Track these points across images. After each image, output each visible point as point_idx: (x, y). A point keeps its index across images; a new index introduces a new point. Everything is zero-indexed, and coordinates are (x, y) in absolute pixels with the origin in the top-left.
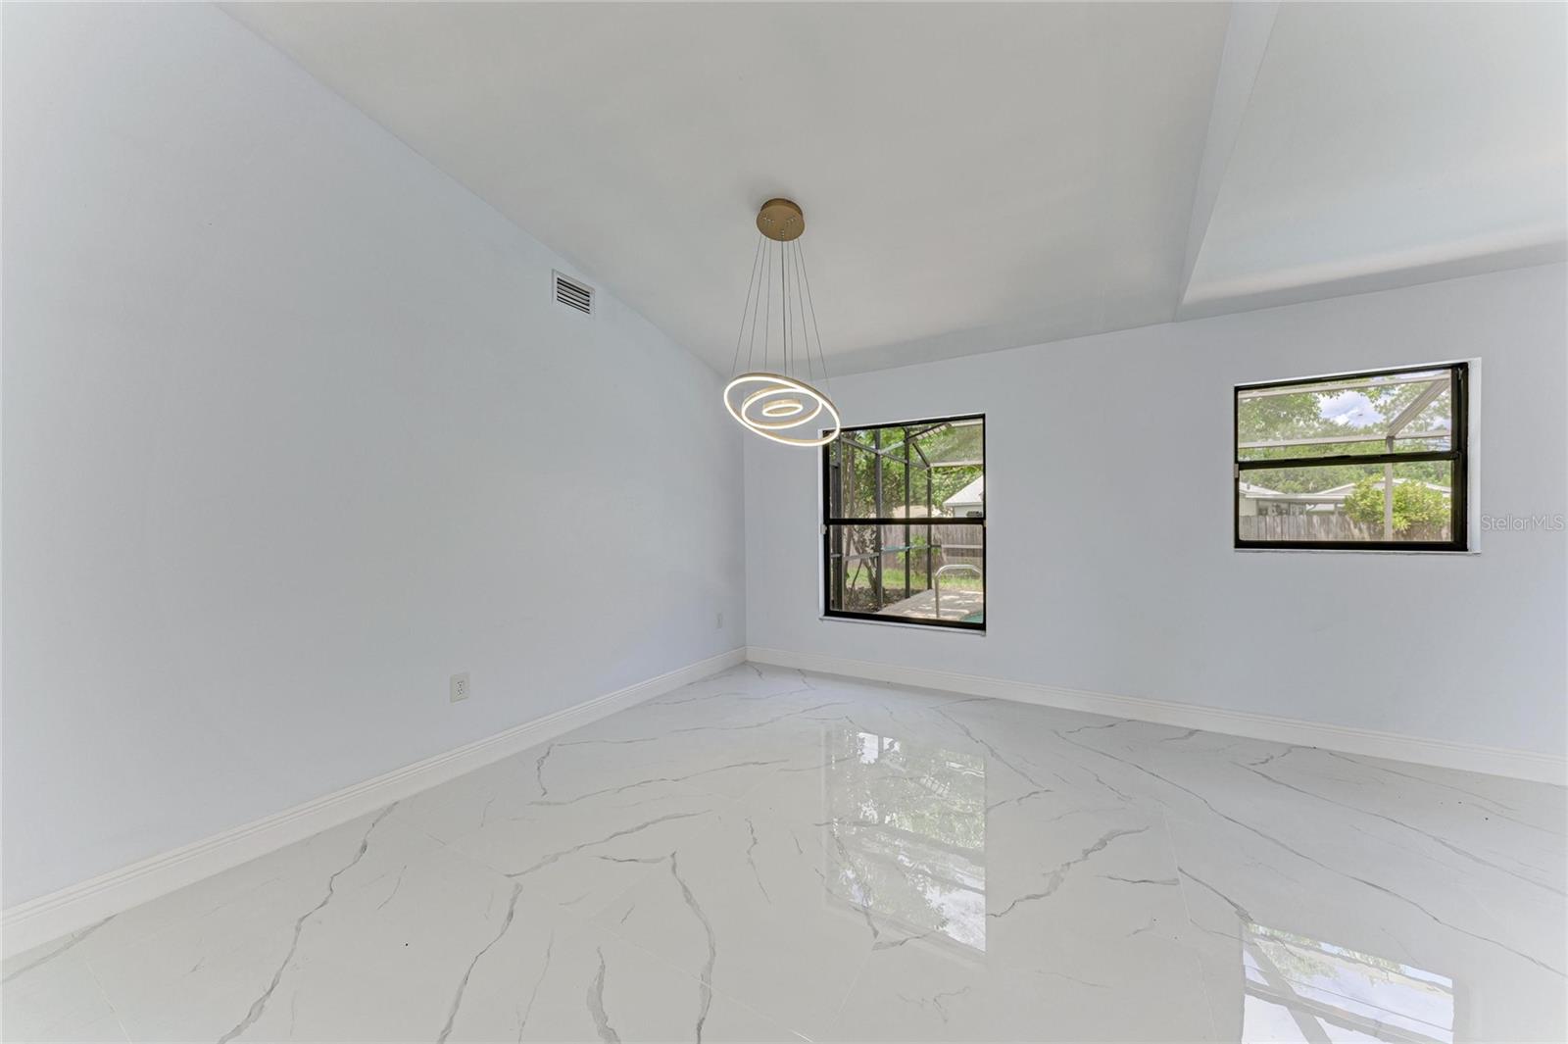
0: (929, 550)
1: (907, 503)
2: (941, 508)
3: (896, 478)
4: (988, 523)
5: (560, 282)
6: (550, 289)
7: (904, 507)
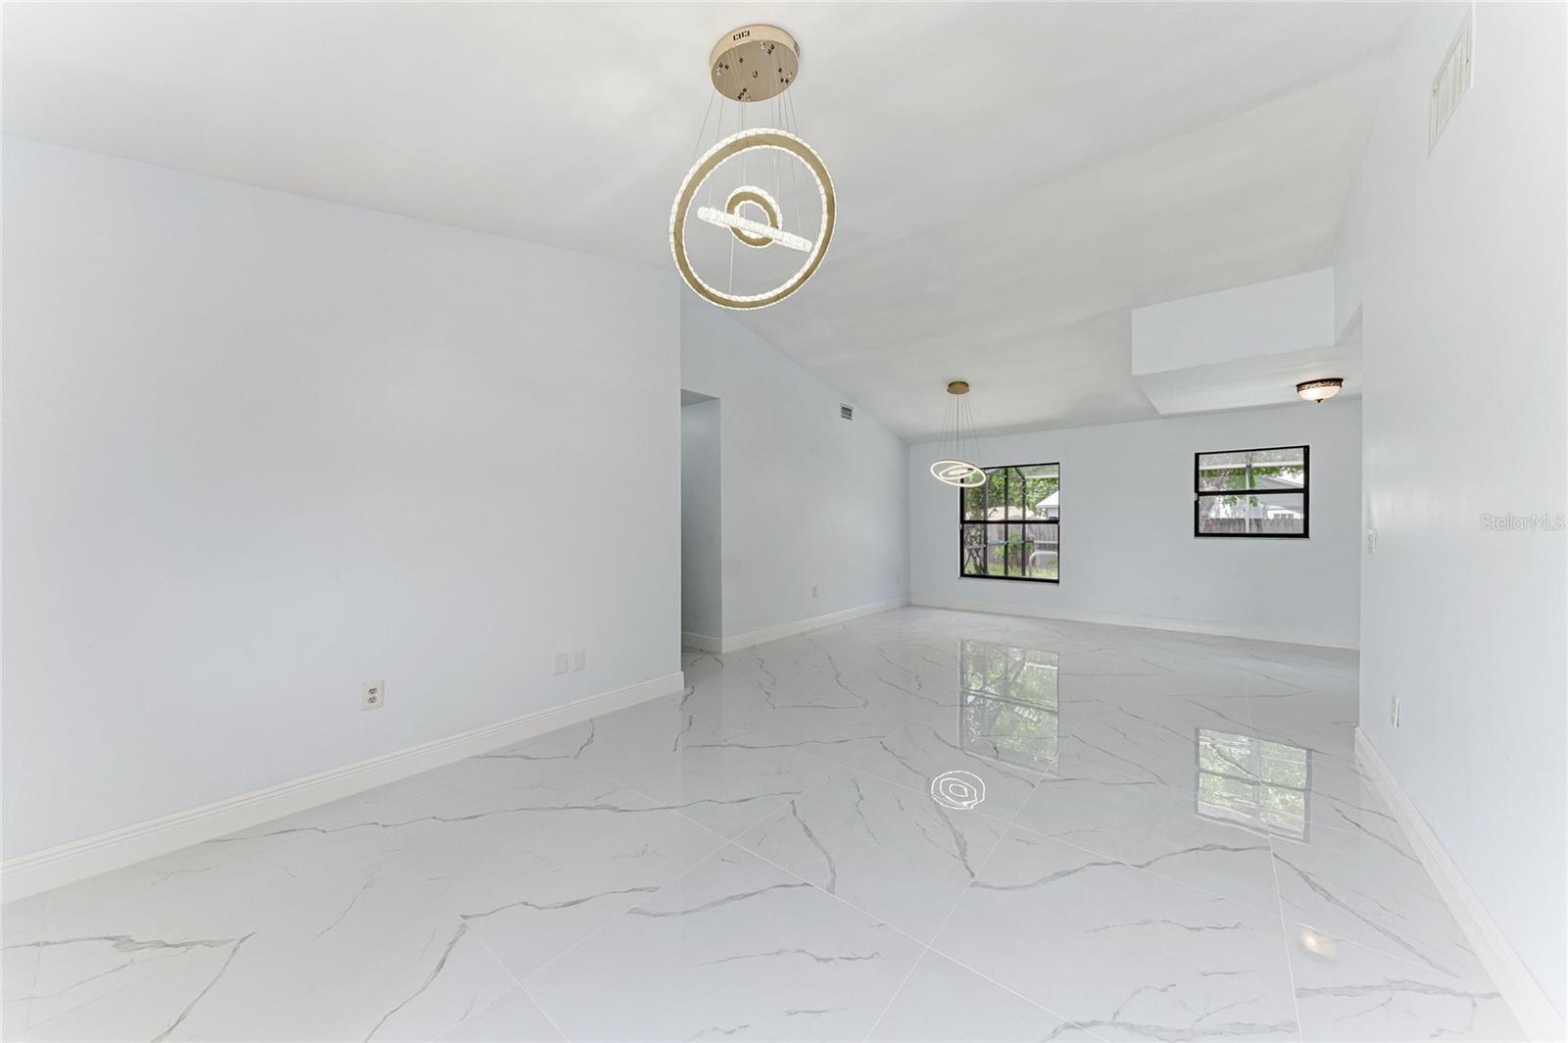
0: (1023, 545)
1: (1006, 505)
2: (1034, 509)
3: (996, 489)
4: (1061, 523)
5: (843, 408)
6: (839, 411)
7: (1003, 508)
